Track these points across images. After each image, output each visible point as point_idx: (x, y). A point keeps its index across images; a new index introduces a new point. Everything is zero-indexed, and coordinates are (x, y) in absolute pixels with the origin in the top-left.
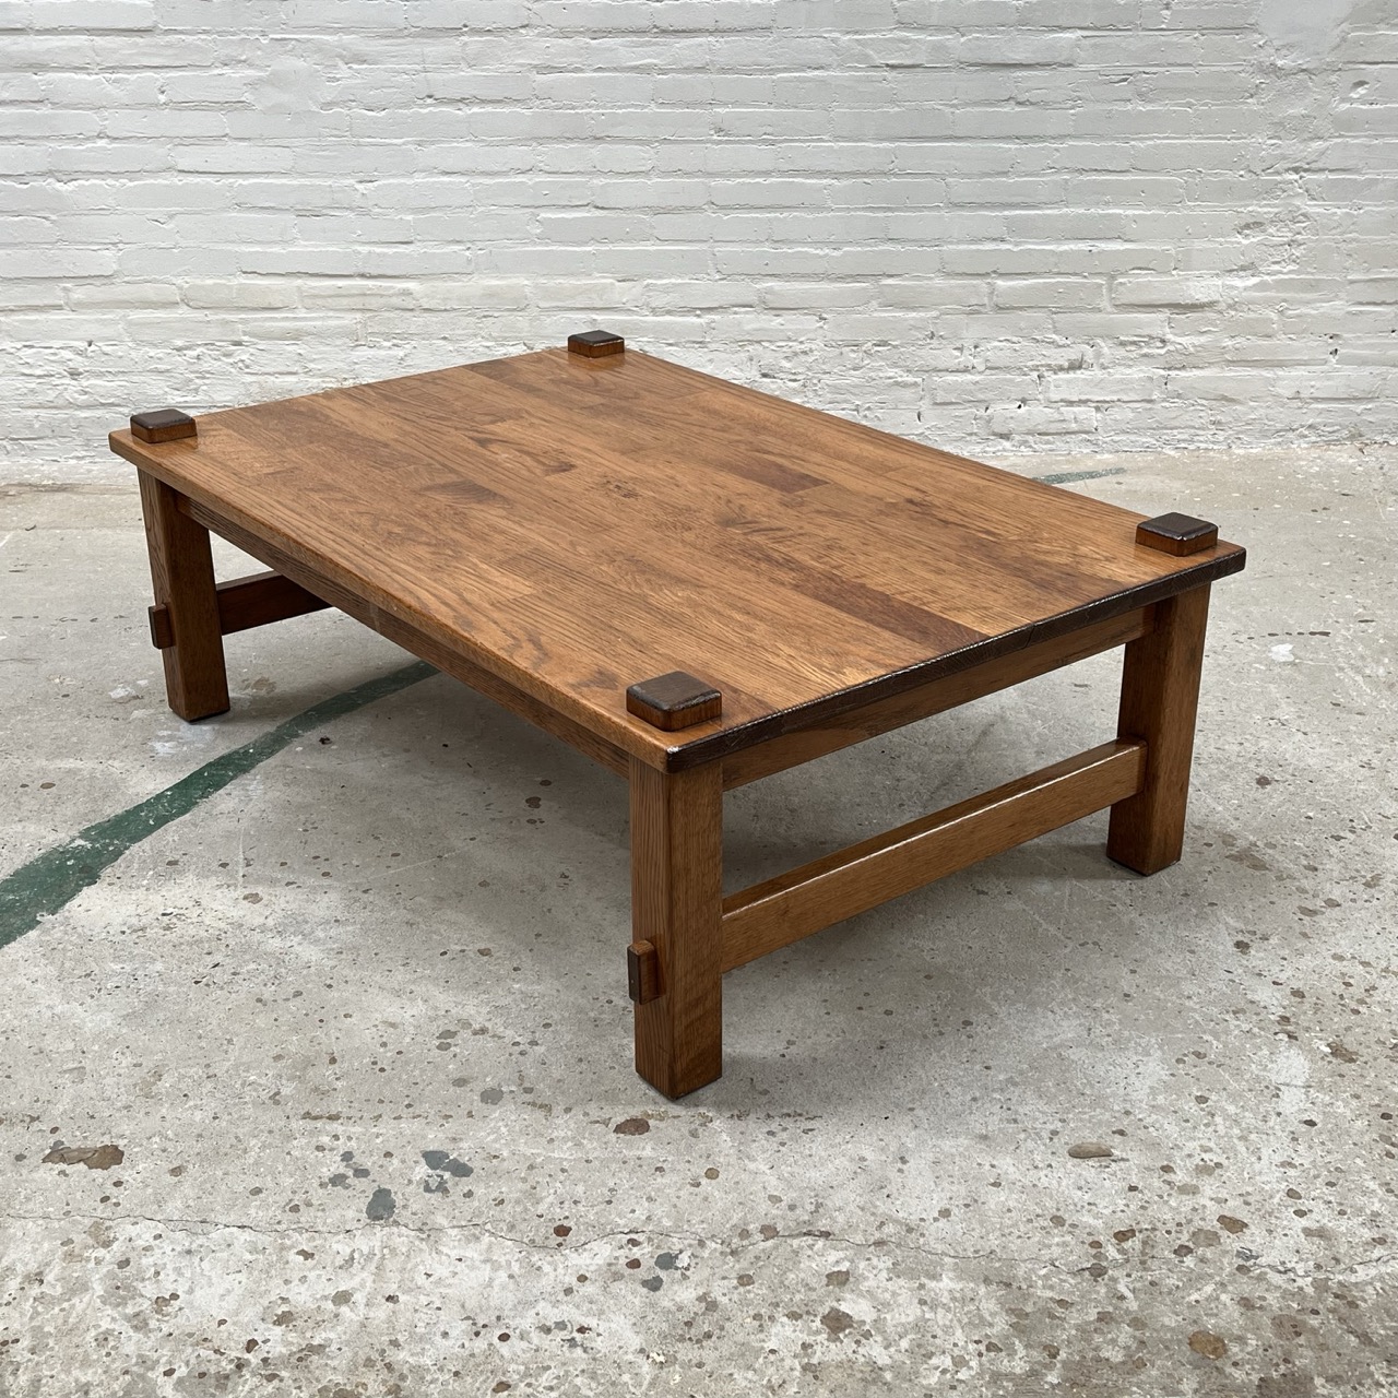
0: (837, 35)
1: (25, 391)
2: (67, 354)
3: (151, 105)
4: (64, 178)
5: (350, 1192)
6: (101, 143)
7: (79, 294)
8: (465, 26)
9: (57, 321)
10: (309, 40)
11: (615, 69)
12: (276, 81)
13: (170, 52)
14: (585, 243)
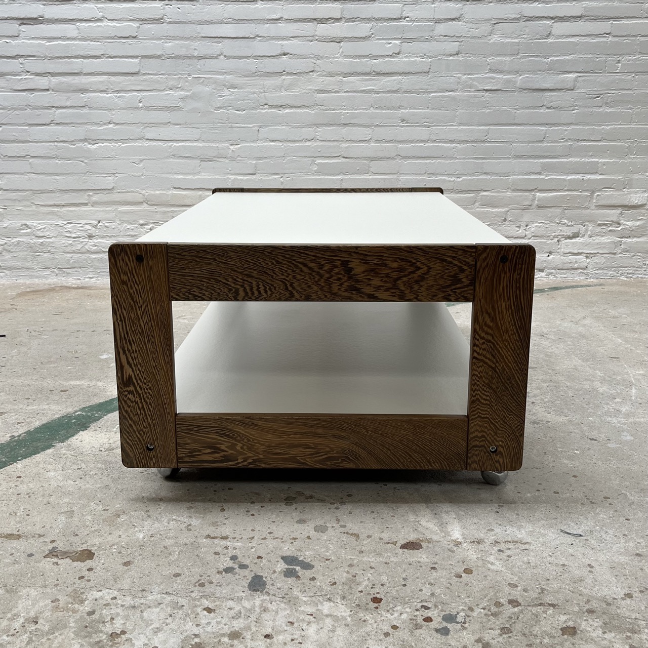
0: (460, 75)
1: (67, 244)
2: (88, 227)
3: (135, 108)
4: (92, 142)
5: (237, 576)
6: (111, 126)
7: (95, 198)
8: (284, 71)
9: (85, 211)
10: (211, 78)
11: (354, 92)
12: (194, 97)
13: (144, 83)
14: (338, 175)
